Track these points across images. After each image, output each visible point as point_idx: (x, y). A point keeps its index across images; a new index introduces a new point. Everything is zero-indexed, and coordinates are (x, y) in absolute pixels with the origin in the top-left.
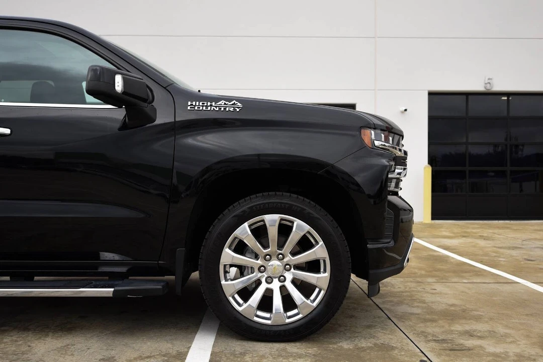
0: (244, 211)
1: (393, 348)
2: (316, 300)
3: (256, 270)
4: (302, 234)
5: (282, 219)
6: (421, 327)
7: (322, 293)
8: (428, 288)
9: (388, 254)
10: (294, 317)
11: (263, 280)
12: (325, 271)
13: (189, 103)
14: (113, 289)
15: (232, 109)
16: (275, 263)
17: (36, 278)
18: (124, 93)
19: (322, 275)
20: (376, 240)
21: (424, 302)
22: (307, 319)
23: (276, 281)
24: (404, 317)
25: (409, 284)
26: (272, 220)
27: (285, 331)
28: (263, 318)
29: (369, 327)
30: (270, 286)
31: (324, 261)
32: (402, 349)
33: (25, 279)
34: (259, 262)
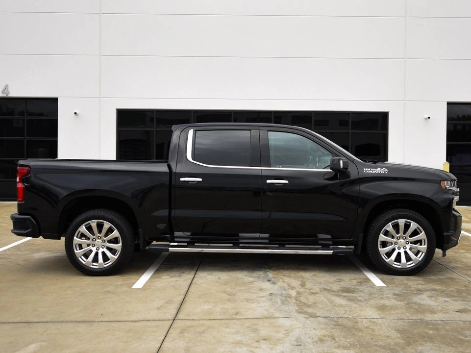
0: (390, 218)
1: (455, 279)
2: (421, 257)
3: (394, 244)
4: (415, 228)
5: (406, 222)
6: (465, 272)
7: (424, 254)
8: (462, 256)
9: (453, 238)
10: (410, 265)
11: (397, 248)
12: (425, 245)
13: (364, 169)
14: (332, 251)
15: (383, 172)
16: (402, 240)
17: (286, 246)
18: (343, 168)
19: (423, 246)
20: (447, 231)
21: (462, 262)
22: (417, 266)
23: (402, 249)
24: (454, 268)
25: (450, 253)
26: (402, 222)
27: (407, 271)
28: (397, 265)
29: (439, 272)
30: (399, 251)
31: (425, 240)
32: (459, 279)
33: (282, 246)
34: (395, 240)
